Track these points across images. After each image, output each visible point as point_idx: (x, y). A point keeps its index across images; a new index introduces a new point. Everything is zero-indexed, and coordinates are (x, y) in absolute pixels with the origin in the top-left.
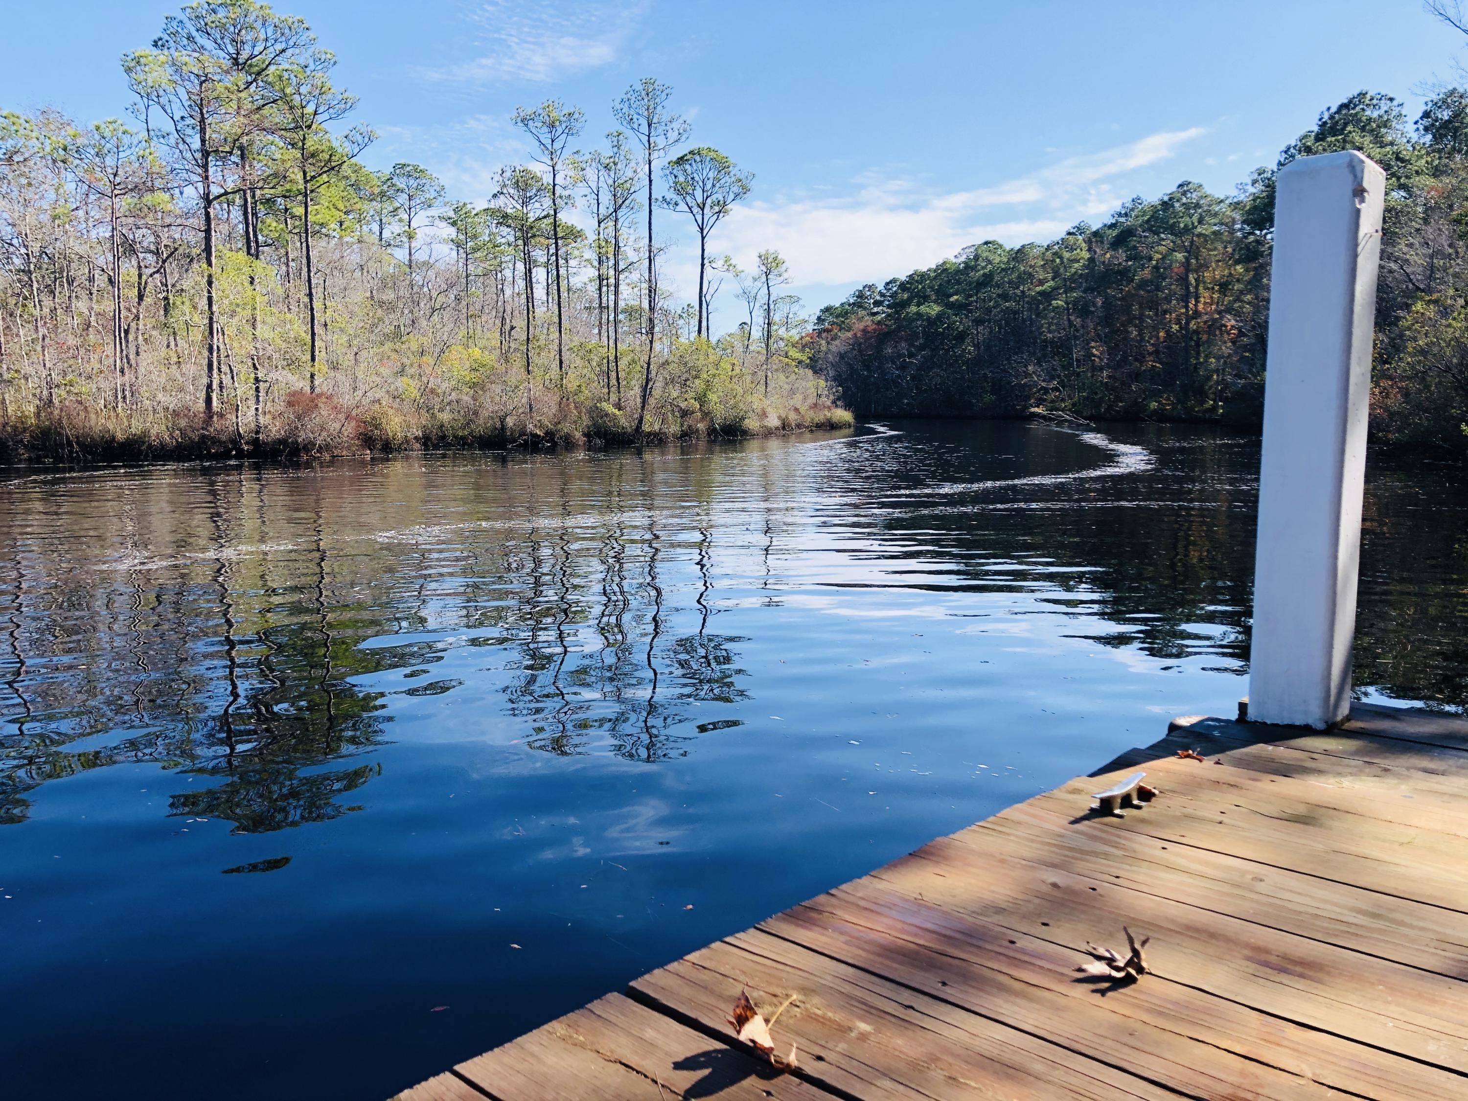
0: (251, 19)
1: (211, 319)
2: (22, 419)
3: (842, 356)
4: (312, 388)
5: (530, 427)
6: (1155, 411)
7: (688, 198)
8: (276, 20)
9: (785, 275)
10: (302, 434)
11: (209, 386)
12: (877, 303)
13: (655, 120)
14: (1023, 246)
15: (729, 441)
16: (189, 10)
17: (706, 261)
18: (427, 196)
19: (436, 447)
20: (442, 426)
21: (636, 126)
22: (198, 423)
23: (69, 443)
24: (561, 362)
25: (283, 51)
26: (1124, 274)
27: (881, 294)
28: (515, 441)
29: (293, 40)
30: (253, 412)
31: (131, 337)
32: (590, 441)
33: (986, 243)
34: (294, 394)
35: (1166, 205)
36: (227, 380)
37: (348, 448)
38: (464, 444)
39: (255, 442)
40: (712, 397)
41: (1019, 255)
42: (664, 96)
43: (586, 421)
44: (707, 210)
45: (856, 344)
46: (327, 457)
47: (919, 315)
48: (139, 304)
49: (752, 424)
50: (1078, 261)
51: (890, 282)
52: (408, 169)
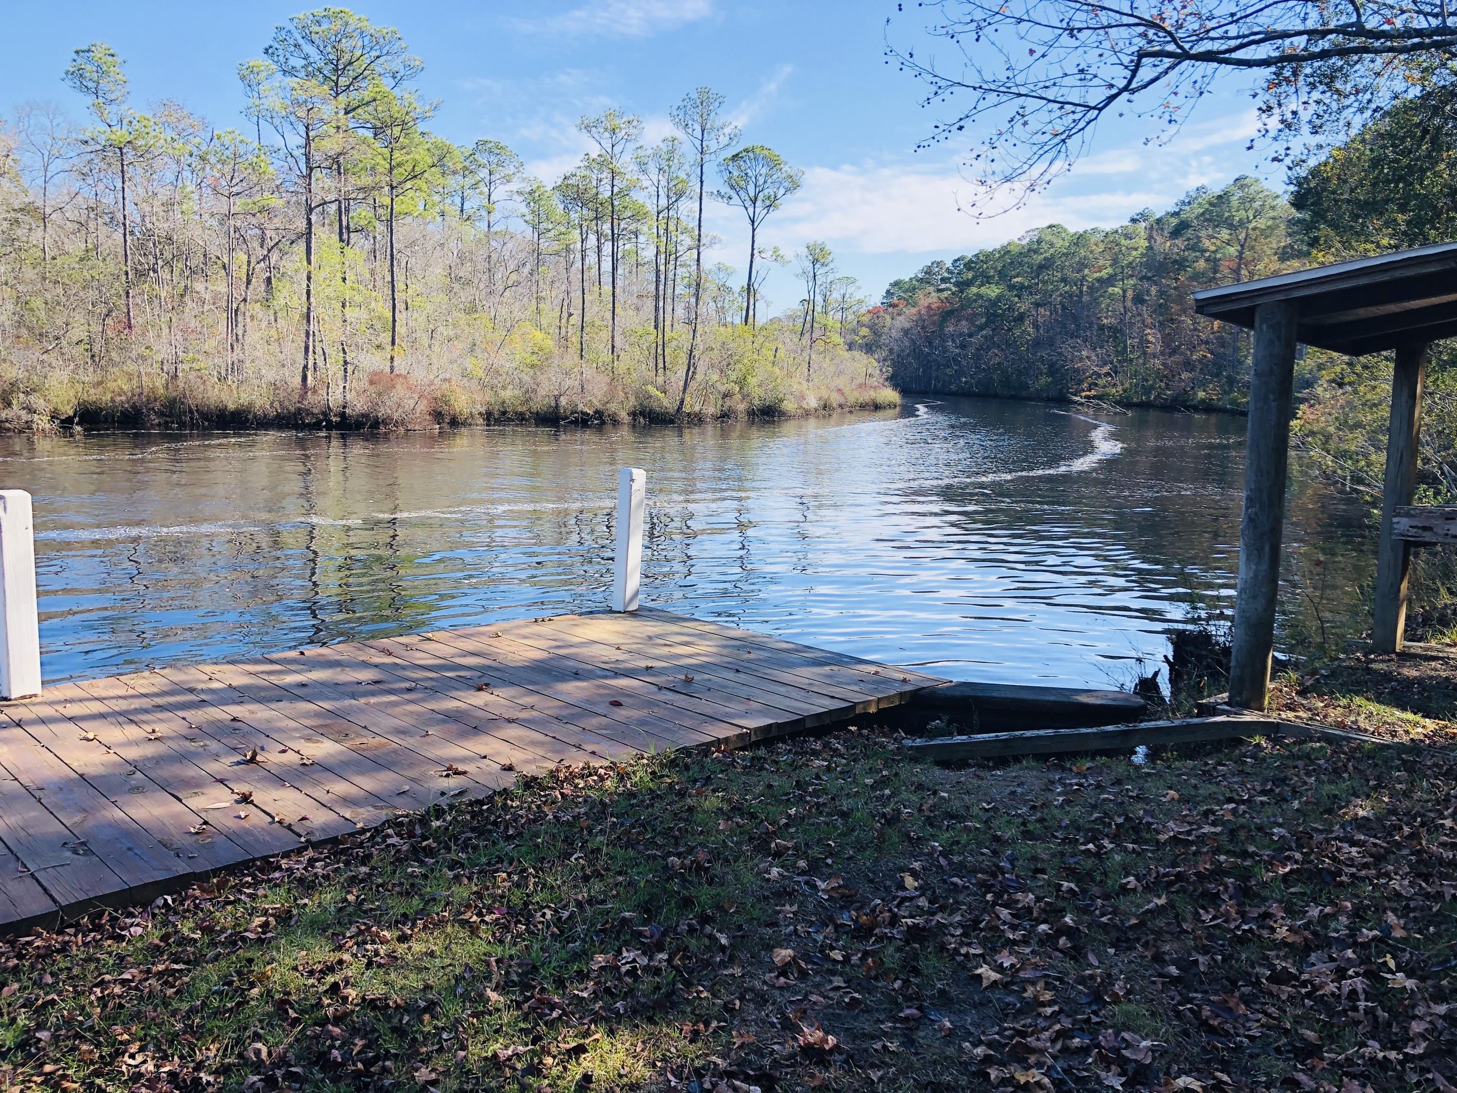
0: (350, 29)
1: (309, 309)
2: (153, 390)
3: (906, 332)
4: (392, 368)
5: (581, 407)
6: (1203, 401)
7: (742, 193)
8: (372, 31)
9: (831, 265)
10: (382, 409)
11: (306, 367)
12: (944, 280)
13: (708, 126)
14: (1085, 232)
15: (768, 422)
16: (296, 21)
17: (755, 252)
18: (507, 172)
19: (498, 422)
20: (504, 402)
21: (690, 131)
22: (296, 397)
23: (191, 411)
24: (613, 347)
25: (378, 57)
26: (1180, 264)
27: (948, 270)
28: (567, 418)
29: (387, 48)
30: (342, 390)
31: (240, 318)
32: (635, 420)
33: (1050, 227)
34: (375, 374)
35: (1222, 199)
36: (320, 363)
37: (420, 423)
38: (523, 419)
39: (343, 415)
40: (752, 381)
41: (1080, 240)
42: (717, 104)
43: (632, 402)
44: (758, 203)
45: (920, 321)
46: (402, 430)
47: (979, 296)
48: (247, 288)
49: (789, 406)
50: (1136, 249)
51: (958, 260)
52: (490, 145)
